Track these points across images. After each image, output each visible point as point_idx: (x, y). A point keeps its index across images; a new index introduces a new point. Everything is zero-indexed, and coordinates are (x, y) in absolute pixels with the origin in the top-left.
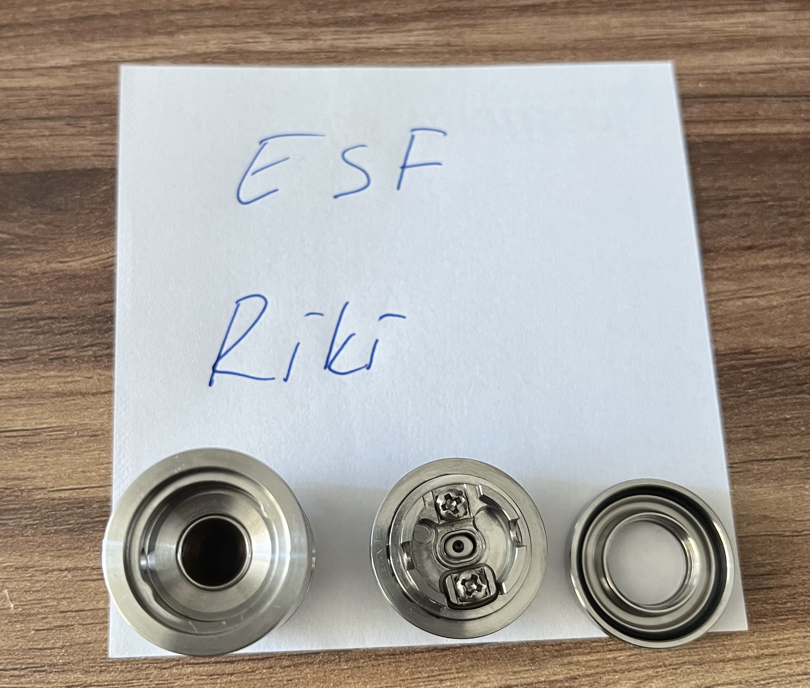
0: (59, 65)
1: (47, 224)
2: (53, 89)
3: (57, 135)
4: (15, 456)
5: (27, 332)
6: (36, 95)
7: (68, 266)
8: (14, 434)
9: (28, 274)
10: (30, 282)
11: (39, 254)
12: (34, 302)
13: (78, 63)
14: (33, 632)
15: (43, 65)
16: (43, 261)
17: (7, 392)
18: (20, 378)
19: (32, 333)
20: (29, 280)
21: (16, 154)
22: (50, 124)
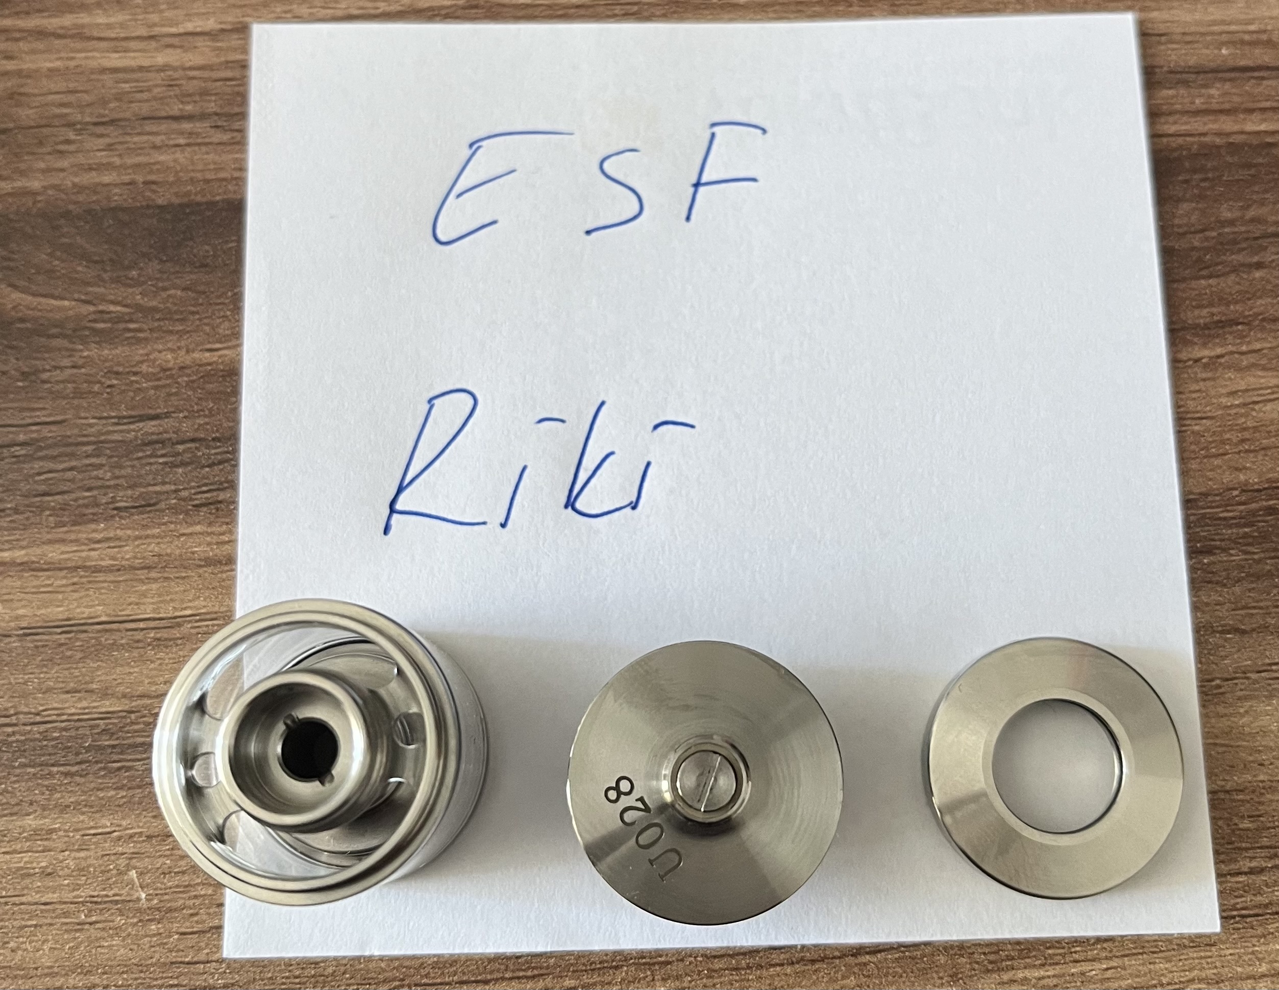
0: (199, 30)
1: (184, 289)
2: (191, 68)
3: (199, 144)
4: (142, 660)
5: (156, 463)
6: (163, 80)
7: (220, 357)
8: (142, 625)
9: (158, 370)
10: (160, 383)
11: (175, 337)
12: (167, 415)
13: (229, 27)
14: (176, 937)
15: (173, 30)
16: (179, 348)
17: (127, 560)
18: (147, 537)
19: (166, 463)
20: (159, 379)
21: (133, 176)
22: (187, 126)
